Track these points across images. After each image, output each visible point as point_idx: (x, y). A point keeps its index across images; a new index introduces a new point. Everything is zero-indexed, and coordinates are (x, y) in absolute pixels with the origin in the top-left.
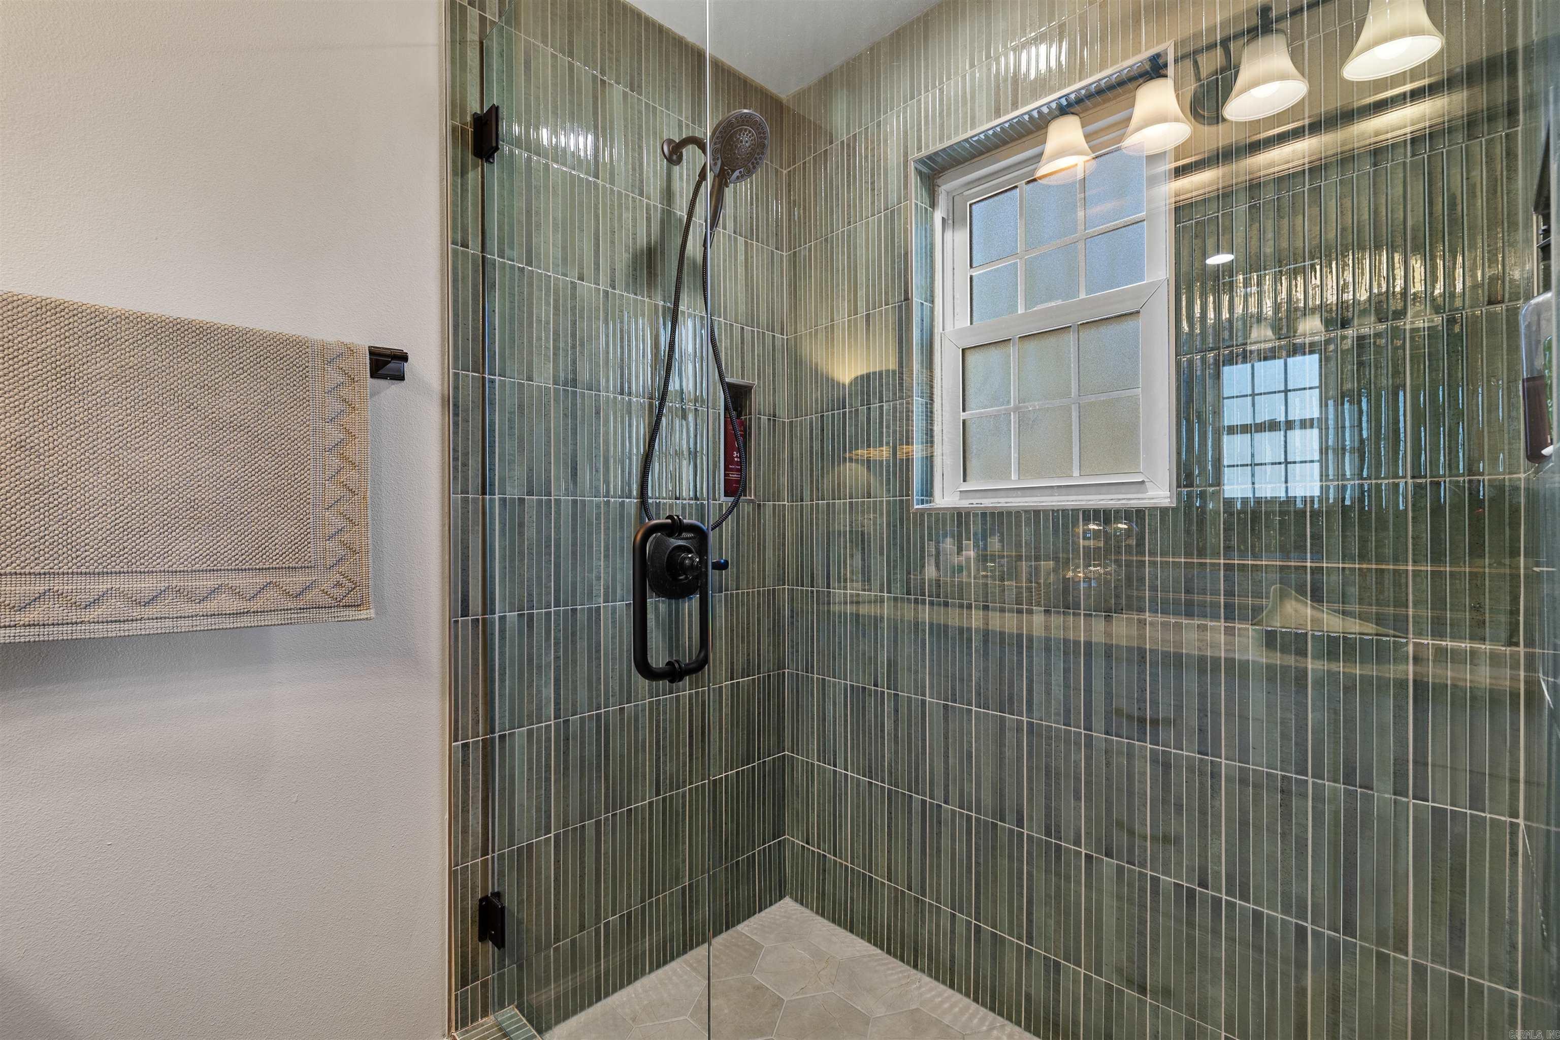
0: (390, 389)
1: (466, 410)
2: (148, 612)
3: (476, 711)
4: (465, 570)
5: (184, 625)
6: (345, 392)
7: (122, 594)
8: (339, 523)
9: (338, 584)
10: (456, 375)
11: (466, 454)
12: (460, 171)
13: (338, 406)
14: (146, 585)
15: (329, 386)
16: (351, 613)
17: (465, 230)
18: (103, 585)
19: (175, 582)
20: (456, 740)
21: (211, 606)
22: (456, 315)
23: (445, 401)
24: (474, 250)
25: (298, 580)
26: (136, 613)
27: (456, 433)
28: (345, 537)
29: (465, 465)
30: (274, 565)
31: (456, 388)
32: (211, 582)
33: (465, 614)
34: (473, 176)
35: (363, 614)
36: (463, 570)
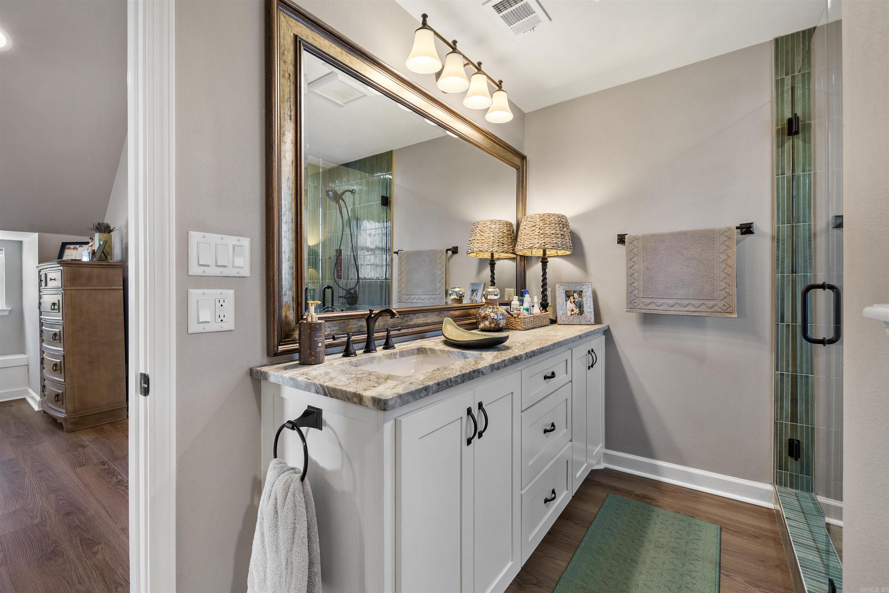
0: (748, 238)
1: (783, 240)
2: (672, 309)
3: (788, 361)
4: (783, 304)
5: (680, 313)
6: (727, 243)
7: (667, 304)
8: (724, 285)
9: (724, 305)
10: (778, 227)
11: (783, 258)
12: (780, 145)
13: (725, 248)
14: (672, 302)
15: (721, 242)
16: (729, 315)
17: (783, 168)
18: (662, 301)
19: (679, 301)
20: (777, 371)
21: (687, 309)
22: (778, 203)
23: (773, 238)
24: (788, 173)
25: (711, 303)
26: (670, 309)
27: (778, 250)
28: (727, 290)
29: (783, 262)
30: (704, 298)
31: (778, 232)
32: (687, 302)
33: (782, 321)
34: (788, 145)
35: (733, 316)
36: (781, 304)
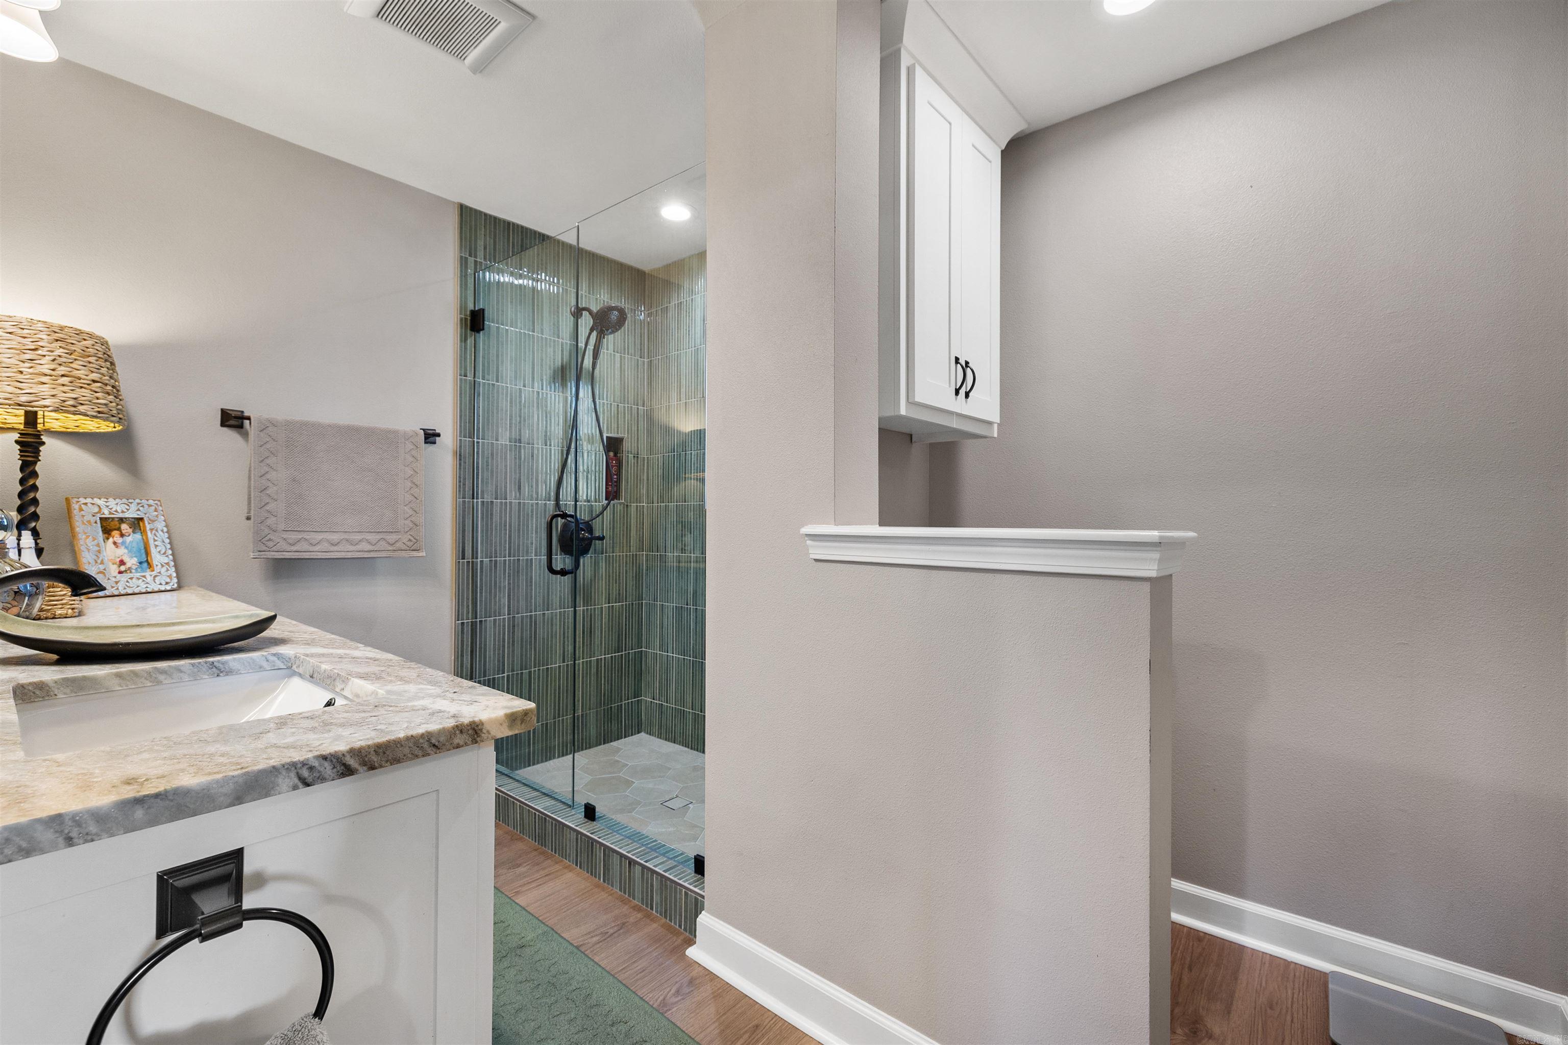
0: (431, 447)
1: (465, 458)
2: (335, 548)
3: (468, 606)
4: (464, 537)
5: (349, 555)
6: (413, 452)
7: (328, 540)
8: (411, 512)
9: (410, 540)
10: (460, 440)
11: (465, 479)
12: (464, 339)
13: (411, 459)
14: (335, 537)
15: (407, 450)
16: (415, 554)
17: (466, 369)
18: (319, 537)
19: (346, 536)
20: (458, 620)
21: (359, 547)
22: (461, 411)
23: (455, 453)
24: (470, 378)
25: (392, 538)
26: (331, 549)
27: (460, 469)
28: (413, 519)
29: (464, 484)
30: (384, 530)
31: (460, 447)
32: (358, 537)
33: (463, 558)
34: (470, 341)
35: (421, 554)
36: (463, 536)
